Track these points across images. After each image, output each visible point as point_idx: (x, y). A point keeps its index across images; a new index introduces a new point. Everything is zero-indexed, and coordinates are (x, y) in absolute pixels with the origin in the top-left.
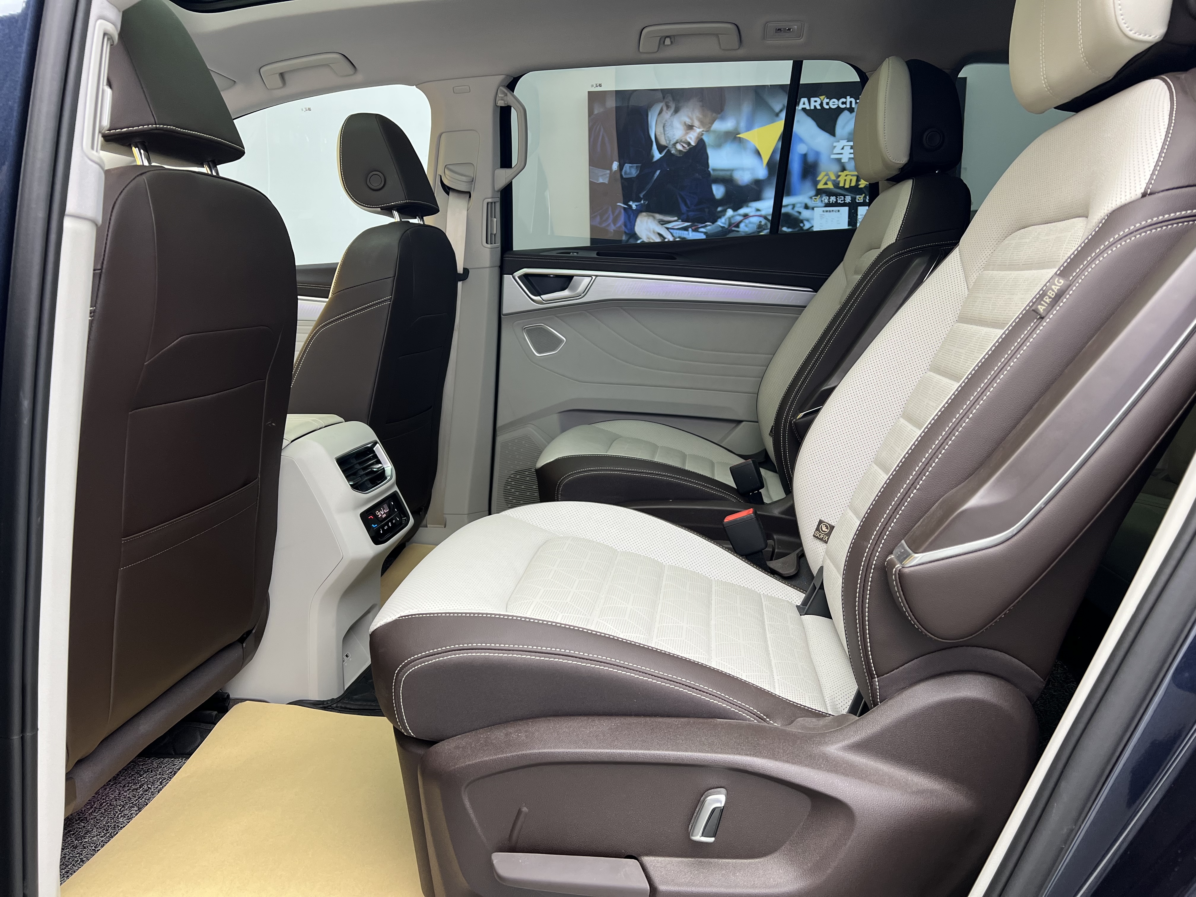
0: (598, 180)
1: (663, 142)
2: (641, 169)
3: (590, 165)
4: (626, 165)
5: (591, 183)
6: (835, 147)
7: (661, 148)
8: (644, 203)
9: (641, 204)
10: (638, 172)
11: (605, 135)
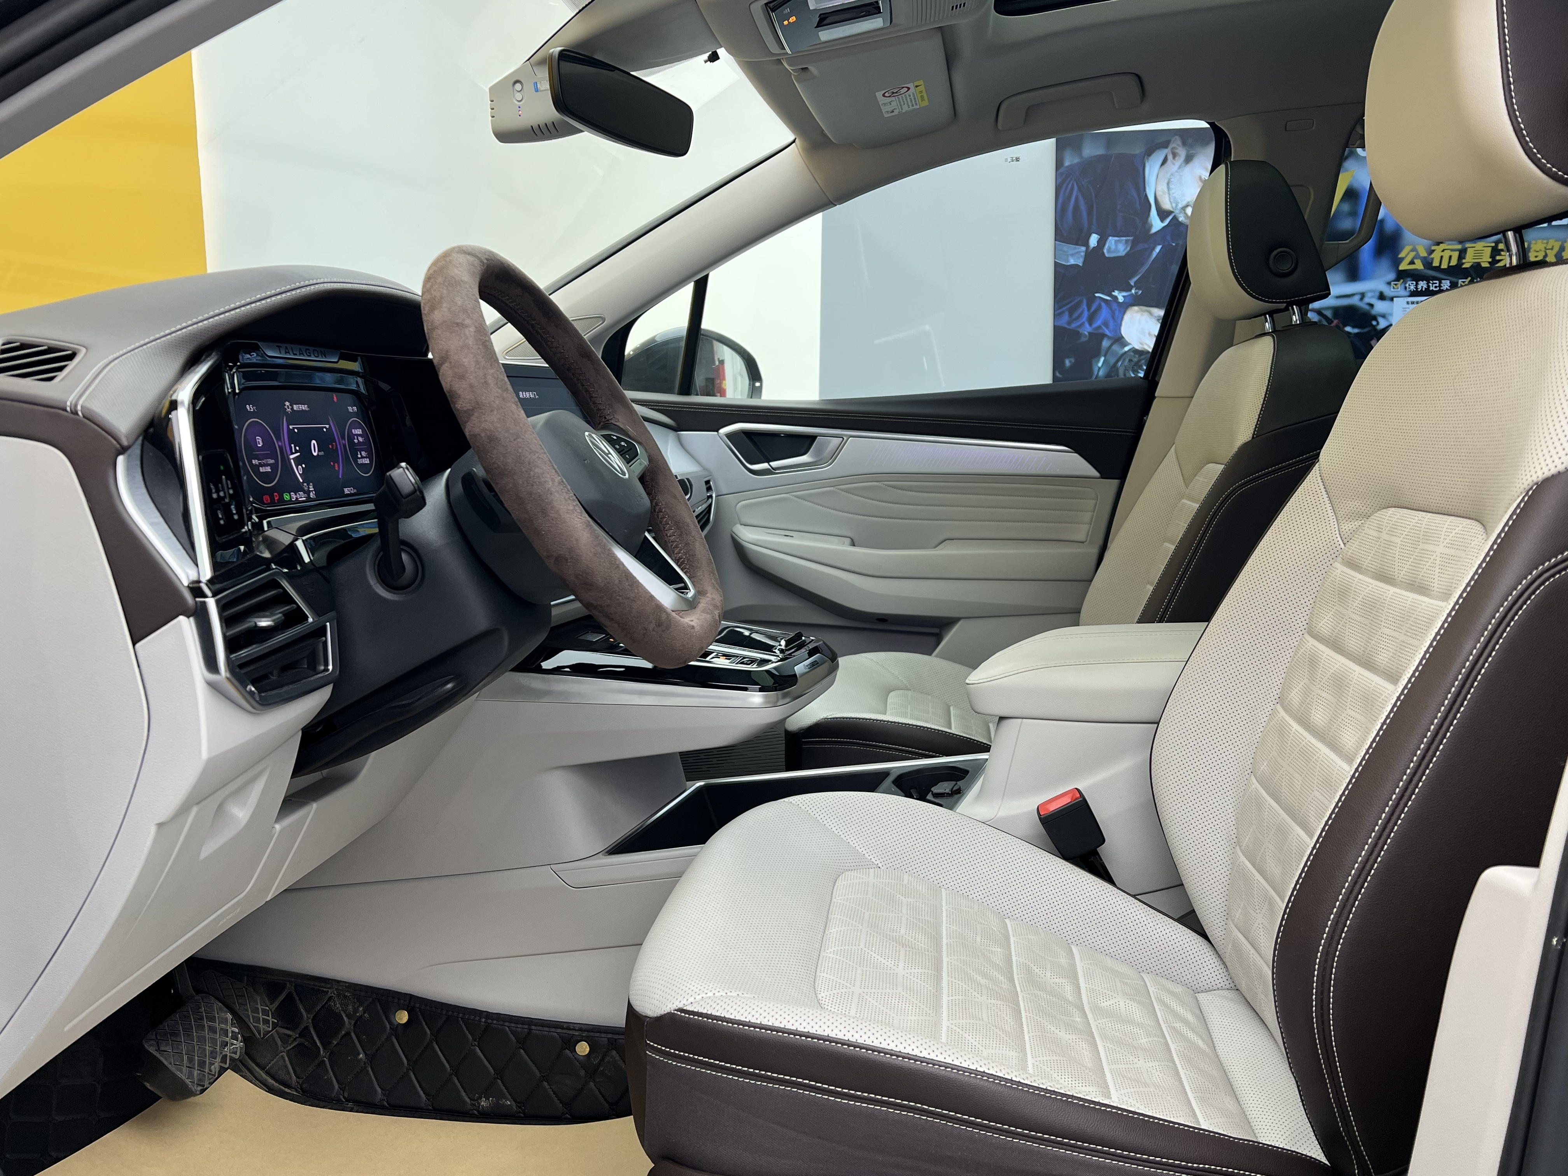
0: (1068, 262)
1: (1166, 205)
2: (1134, 244)
3: (1056, 240)
4: (1110, 238)
5: (1057, 265)
8: (1136, 293)
9: (1132, 294)
10: (1129, 248)
11: (1080, 197)
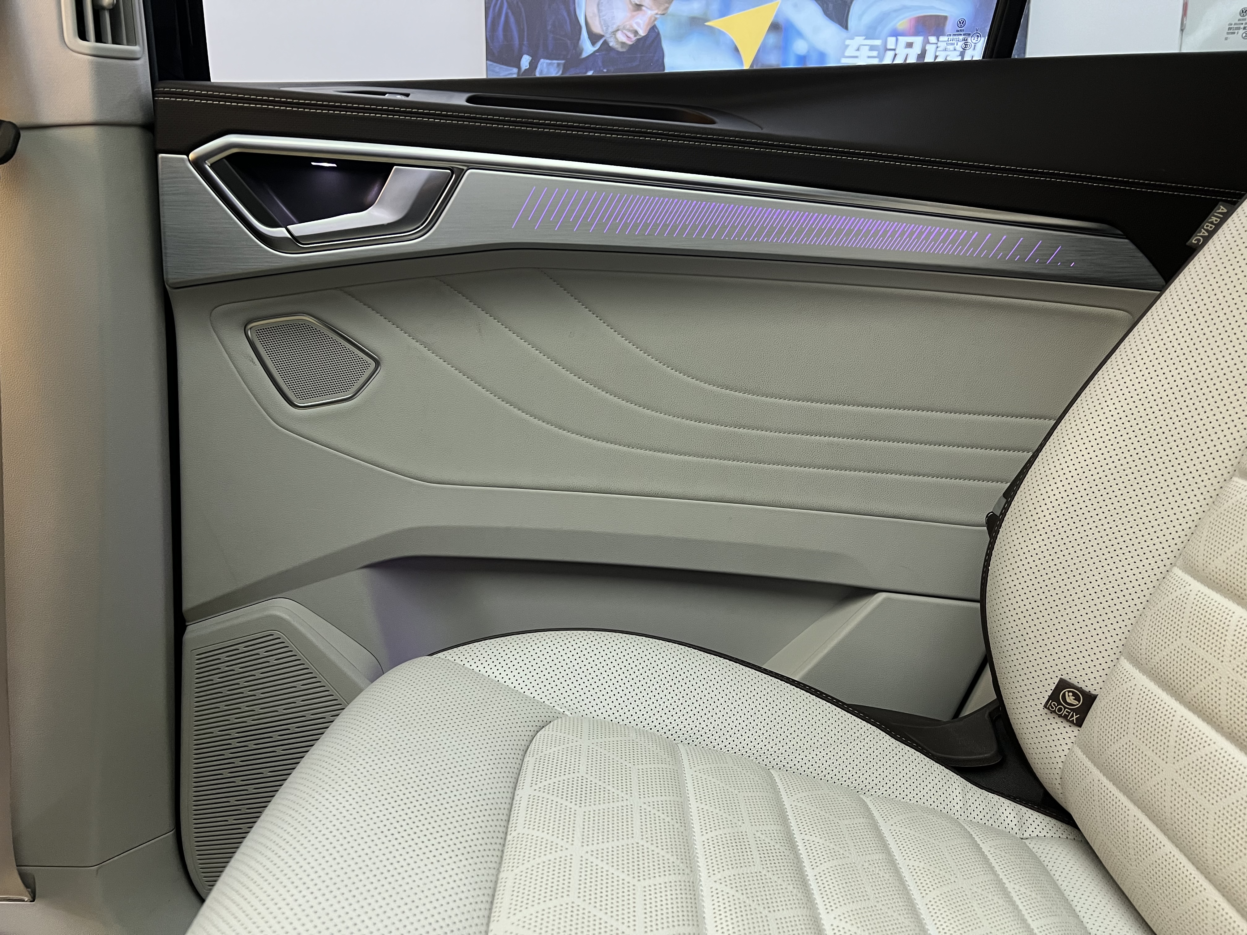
1: (597, 29)
2: (566, 68)
3: (487, 60)
4: (542, 60)
6: (848, 46)
7: (594, 38)
10: (560, 72)
11: (510, 14)
